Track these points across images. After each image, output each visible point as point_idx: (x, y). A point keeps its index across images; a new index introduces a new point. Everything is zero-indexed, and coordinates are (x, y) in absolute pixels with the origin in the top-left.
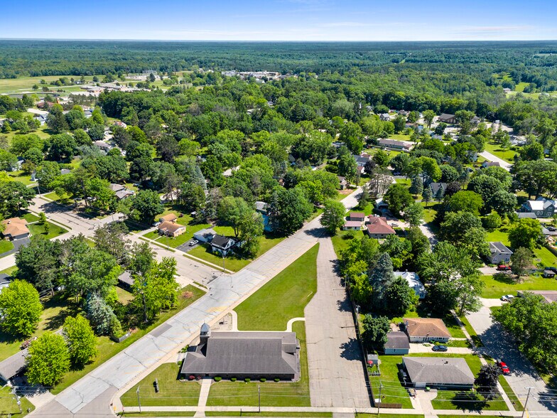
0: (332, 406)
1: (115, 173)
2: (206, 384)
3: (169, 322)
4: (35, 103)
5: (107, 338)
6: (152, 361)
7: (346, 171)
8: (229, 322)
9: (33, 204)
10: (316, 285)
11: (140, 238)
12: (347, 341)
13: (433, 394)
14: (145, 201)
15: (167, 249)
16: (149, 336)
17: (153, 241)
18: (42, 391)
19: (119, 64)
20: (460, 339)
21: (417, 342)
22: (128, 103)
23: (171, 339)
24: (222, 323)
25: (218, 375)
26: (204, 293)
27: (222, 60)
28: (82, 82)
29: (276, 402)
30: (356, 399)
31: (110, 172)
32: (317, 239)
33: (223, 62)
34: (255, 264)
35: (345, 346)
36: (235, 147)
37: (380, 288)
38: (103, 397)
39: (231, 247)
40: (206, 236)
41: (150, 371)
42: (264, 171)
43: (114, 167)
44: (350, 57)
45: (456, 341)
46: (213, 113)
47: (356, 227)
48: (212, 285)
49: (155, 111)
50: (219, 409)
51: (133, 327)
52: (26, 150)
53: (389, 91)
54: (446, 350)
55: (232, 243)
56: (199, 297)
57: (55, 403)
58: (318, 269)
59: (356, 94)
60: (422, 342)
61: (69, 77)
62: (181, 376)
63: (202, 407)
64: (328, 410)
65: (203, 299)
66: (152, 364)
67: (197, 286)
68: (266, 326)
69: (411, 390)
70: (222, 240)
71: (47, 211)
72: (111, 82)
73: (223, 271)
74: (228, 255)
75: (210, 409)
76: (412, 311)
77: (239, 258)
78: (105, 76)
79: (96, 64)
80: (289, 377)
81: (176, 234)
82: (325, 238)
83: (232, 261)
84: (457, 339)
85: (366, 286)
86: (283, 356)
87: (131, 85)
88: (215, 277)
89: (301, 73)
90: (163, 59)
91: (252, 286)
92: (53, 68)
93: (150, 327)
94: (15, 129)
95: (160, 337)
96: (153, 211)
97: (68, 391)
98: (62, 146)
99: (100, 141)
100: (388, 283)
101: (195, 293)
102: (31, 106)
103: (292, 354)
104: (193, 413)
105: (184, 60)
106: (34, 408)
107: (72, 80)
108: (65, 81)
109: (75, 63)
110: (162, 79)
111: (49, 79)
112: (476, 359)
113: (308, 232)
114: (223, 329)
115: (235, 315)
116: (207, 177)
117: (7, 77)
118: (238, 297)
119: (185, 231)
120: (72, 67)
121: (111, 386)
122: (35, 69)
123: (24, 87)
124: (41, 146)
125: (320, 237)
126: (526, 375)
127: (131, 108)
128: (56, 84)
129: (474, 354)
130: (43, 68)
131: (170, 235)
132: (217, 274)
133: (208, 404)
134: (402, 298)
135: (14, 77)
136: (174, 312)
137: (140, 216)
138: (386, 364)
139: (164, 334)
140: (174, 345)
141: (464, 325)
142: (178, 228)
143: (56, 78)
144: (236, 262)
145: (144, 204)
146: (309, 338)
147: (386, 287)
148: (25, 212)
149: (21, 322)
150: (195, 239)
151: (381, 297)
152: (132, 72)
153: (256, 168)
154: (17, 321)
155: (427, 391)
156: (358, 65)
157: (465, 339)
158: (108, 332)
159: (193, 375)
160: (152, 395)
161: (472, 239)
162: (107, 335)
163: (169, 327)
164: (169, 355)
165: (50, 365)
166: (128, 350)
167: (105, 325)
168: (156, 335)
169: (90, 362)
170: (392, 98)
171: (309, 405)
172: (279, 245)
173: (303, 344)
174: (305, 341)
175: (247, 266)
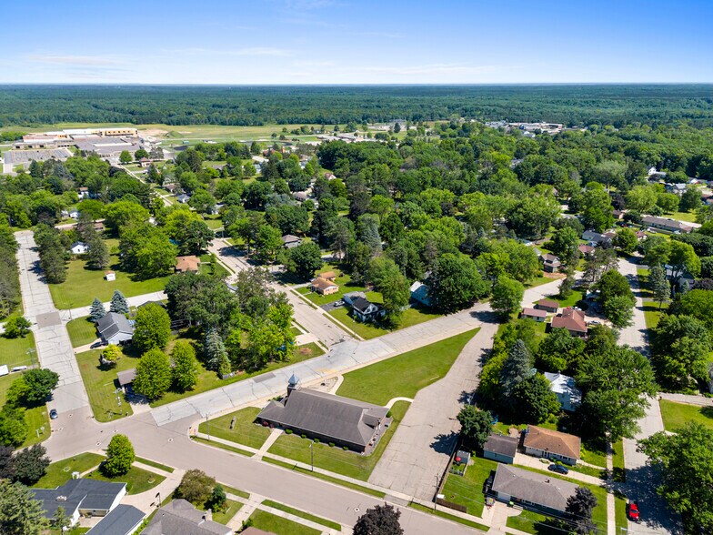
0: (389, 488)
1: (294, 224)
2: (276, 433)
3: (275, 372)
4: (262, 151)
5: (215, 373)
6: (241, 402)
7: (563, 249)
8: (331, 386)
9: (212, 245)
10: (448, 371)
11: (291, 291)
12: (447, 433)
13: (516, 512)
14: (302, 253)
15: (311, 305)
16: (251, 380)
17: (302, 296)
18: (144, 403)
19: (368, 112)
20: (595, 467)
21: (534, 455)
22: (345, 154)
23: (269, 387)
24: (323, 384)
25: (291, 428)
26: (322, 353)
27: (492, 108)
28: (322, 131)
29: (333, 468)
30: (420, 490)
31: (289, 222)
32: (481, 323)
33: (494, 111)
34: (392, 336)
35: (443, 438)
36: (433, 208)
37: (508, 383)
38: (186, 421)
39: (371, 314)
40: (354, 299)
41: (236, 410)
42: (445, 237)
43: (294, 218)
44: (688, 106)
45: (588, 467)
46: (426, 169)
47: (538, 318)
48: (334, 348)
49: (369, 164)
50: (277, 457)
51: (241, 369)
52: (227, 194)
53: (699, 153)
54: (566, 473)
55: (374, 309)
56: (315, 355)
57: (149, 414)
58: (461, 355)
59: (649, 155)
60: (539, 457)
61: (310, 126)
62: (259, 420)
63: (263, 451)
64: (383, 490)
65: (320, 358)
66: (240, 404)
67: (320, 345)
68: (367, 397)
69: (490, 500)
70: (364, 304)
71: (223, 254)
72: (351, 132)
73: (354, 336)
74: (366, 322)
75: (269, 455)
76: (551, 422)
77: (377, 327)
78: (346, 125)
79: (345, 112)
80: (360, 449)
81: (326, 292)
82: (491, 324)
83: (369, 329)
84: (591, 466)
85: (492, 377)
86: (359, 426)
87: (369, 136)
88: (342, 341)
89: (592, 126)
90: (422, 106)
91: (375, 356)
92: (299, 116)
93: (256, 373)
94: (232, 175)
95: (260, 384)
96: (309, 265)
97: (163, 408)
98: (258, 193)
99: (302, 193)
100: (518, 378)
101: (316, 351)
102: (257, 153)
103: (372, 427)
104: (251, 454)
105: (446, 108)
106: (132, 413)
107: (312, 129)
108: (305, 129)
109: (323, 111)
110: (408, 129)
111: (290, 127)
112: (601, 493)
113: (474, 314)
114: (323, 389)
115: (341, 379)
116: (384, 238)
117: (255, 124)
118: (355, 363)
119: (337, 290)
120: (318, 114)
121: (198, 413)
122: (282, 117)
123: (265, 134)
124: (241, 192)
125: (486, 322)
126: (664, 530)
127: (346, 160)
128: (296, 133)
129: (603, 487)
130: (290, 116)
131: (320, 292)
132: (347, 337)
133: (270, 451)
134: (530, 399)
135: (261, 125)
136: (285, 364)
137: (297, 268)
138: (478, 466)
139: (265, 382)
140: (268, 393)
141: (613, 452)
142: (329, 286)
143: (297, 127)
144: (373, 330)
145: (302, 256)
146: (405, 420)
147: (516, 383)
148: (204, 252)
149: (150, 341)
150: (343, 300)
151: (507, 394)
152: (380, 122)
153: (437, 233)
154: (146, 339)
155: (509, 505)
156: (692, 117)
157: (604, 469)
158: (216, 368)
159: (268, 421)
160: (226, 430)
161: (682, 354)
162: (215, 370)
163: (274, 376)
164: (259, 401)
165: (151, 378)
166: (226, 388)
167: (215, 360)
168: (257, 381)
169: (191, 390)
170: (704, 163)
171: (366, 480)
172: (431, 321)
173: (395, 424)
174: (399, 422)
175: (382, 337)
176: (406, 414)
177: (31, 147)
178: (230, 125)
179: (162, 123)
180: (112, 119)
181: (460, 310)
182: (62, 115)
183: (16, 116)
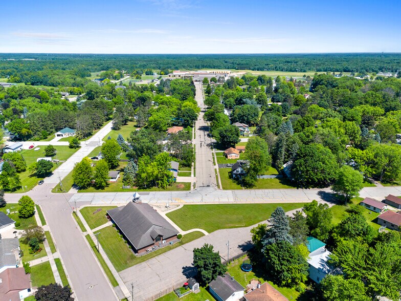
0: (125, 283)
2: (108, 224)
8: (169, 209)
15: (214, 162)
24: (166, 207)
26: (188, 189)
31: (244, 115)
34: (243, 191)
51: (137, 186)
56: (183, 189)
57: (73, 195)
62: (107, 214)
63: (92, 231)
64: (120, 282)
67: (192, 185)
73: (218, 186)
75: (92, 235)
77: (239, 184)
81: (229, 157)
83: (233, 183)
88: (208, 186)
101: (185, 187)
103: (153, 239)
106: (67, 192)
115: (180, 207)
118: (200, 200)
119: (237, 158)
131: (226, 156)
132: (214, 184)
133: (95, 232)
136: (162, 190)
142: (232, 153)
146: (188, 244)
166: (119, 193)
171: (118, 271)
172: (282, 190)
173: (179, 244)
174: (183, 244)
175: (236, 191)
176: (193, 241)
177: (175, 76)
178: (287, 71)
179: (250, 69)
180: (227, 67)
181: (313, 188)
182: (205, 65)
183: (186, 65)
